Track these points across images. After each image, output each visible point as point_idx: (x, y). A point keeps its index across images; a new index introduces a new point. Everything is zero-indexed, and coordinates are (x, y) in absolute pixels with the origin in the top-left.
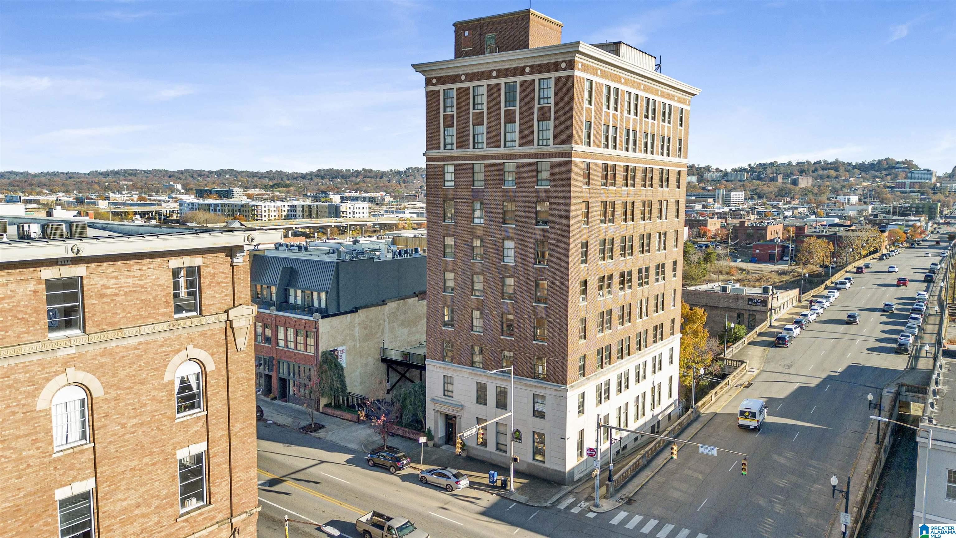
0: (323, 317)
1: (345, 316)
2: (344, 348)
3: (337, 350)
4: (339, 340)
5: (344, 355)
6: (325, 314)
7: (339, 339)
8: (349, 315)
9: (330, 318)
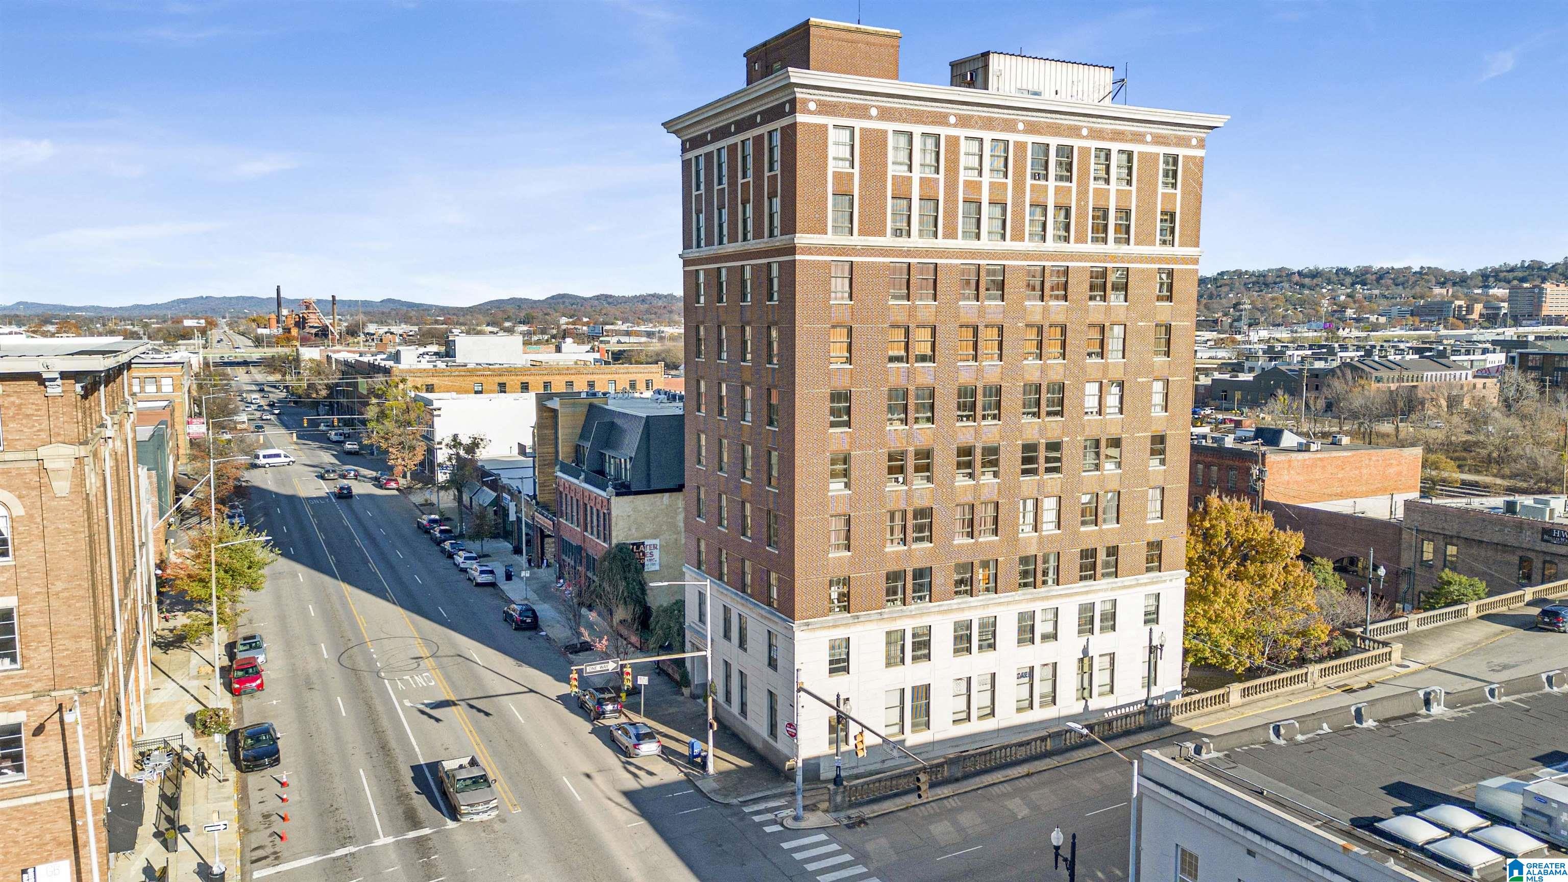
0: (617, 495)
1: (659, 495)
2: (657, 542)
3: (643, 543)
4: (647, 530)
5: (656, 553)
6: (624, 490)
7: (649, 528)
8: (667, 495)
9: (632, 497)
